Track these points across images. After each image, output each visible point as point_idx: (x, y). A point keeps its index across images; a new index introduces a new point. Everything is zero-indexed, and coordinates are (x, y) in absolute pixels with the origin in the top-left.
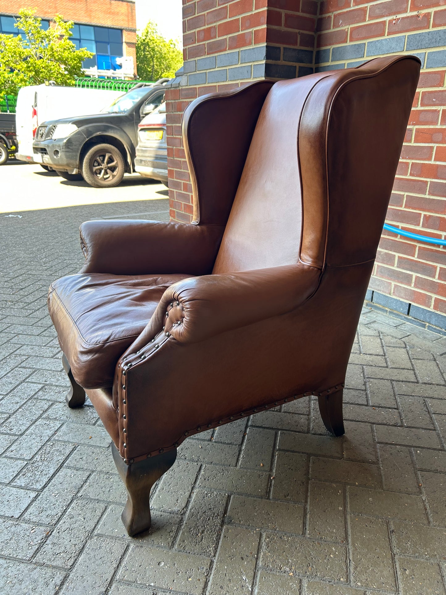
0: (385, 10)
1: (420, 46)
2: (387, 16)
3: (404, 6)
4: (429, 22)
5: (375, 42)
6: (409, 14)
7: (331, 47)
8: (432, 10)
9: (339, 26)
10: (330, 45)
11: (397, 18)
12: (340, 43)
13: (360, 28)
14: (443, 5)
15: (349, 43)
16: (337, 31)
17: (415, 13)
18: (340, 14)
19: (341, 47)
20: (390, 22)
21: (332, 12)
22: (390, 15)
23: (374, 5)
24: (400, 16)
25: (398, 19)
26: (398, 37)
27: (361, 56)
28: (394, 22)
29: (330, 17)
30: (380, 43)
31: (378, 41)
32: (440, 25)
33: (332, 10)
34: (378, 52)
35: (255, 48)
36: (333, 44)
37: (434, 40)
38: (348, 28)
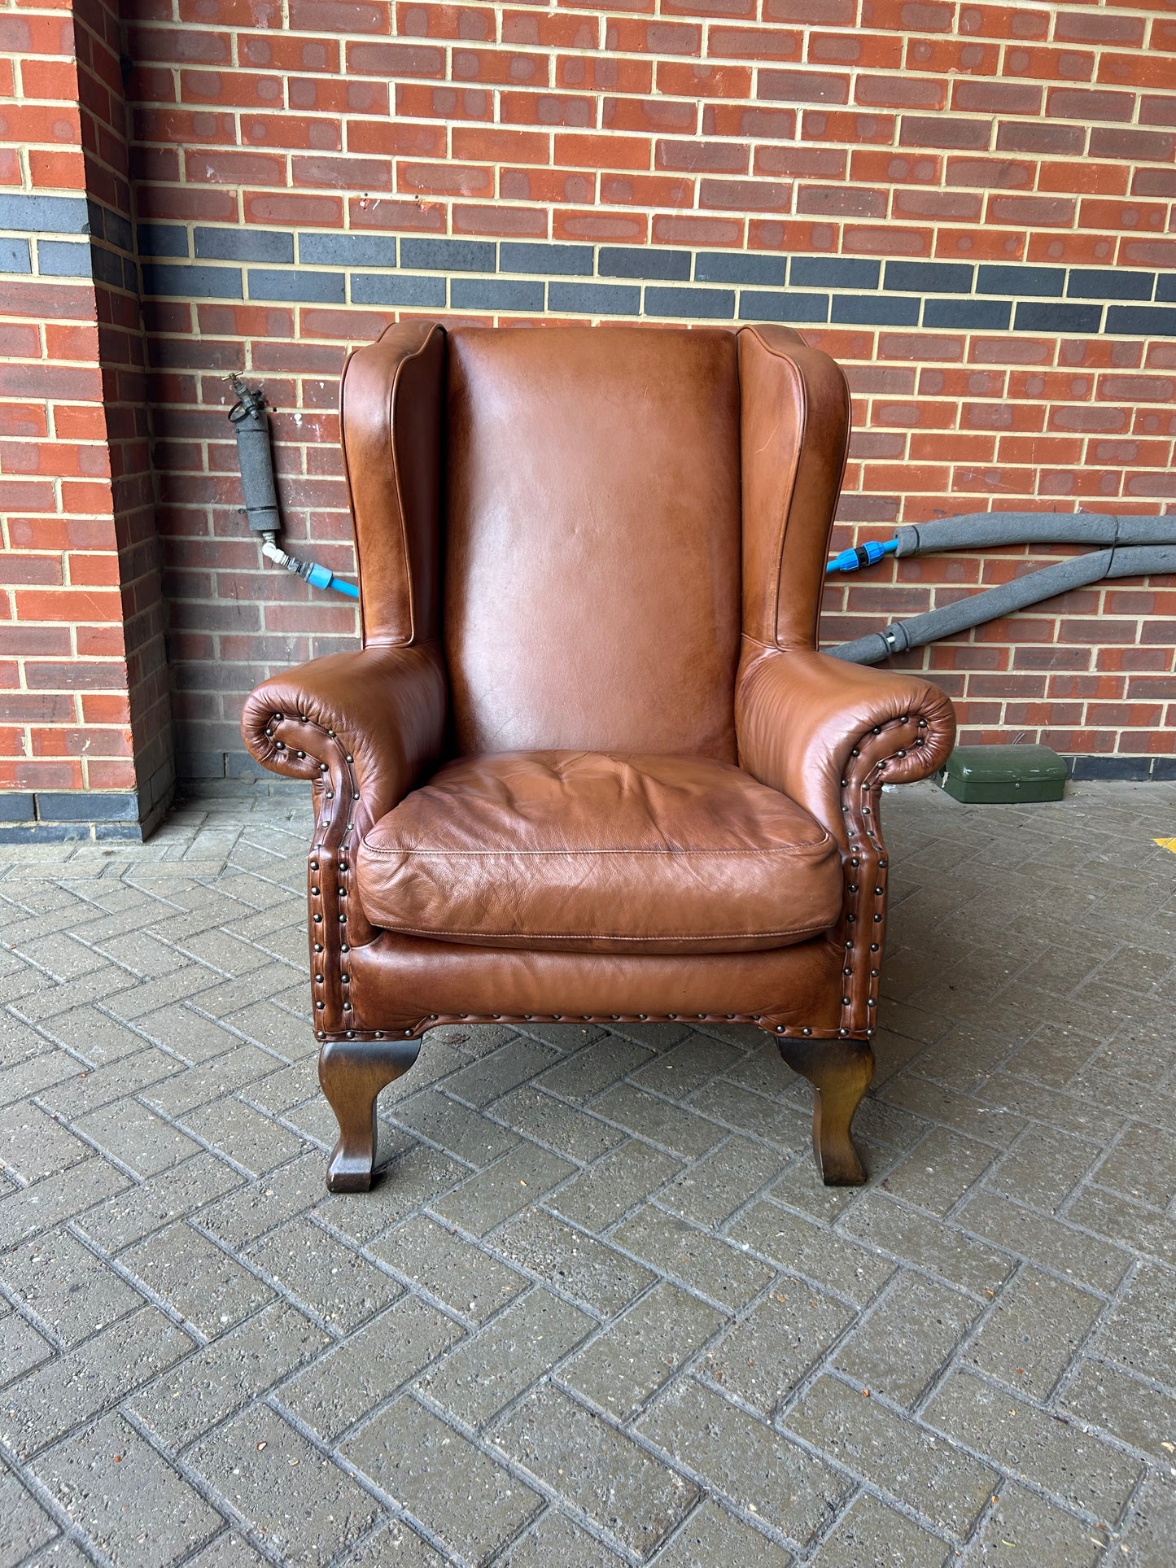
0: (335, 174)
1: (432, 264)
2: (342, 188)
3: (384, 177)
4: (444, 222)
5: (321, 236)
6: (395, 196)
7: (192, 225)
8: (449, 201)
9: (206, 181)
10: (185, 218)
11: (369, 197)
12: (217, 219)
13: (274, 200)
14: (469, 196)
15: (242, 225)
16: (204, 191)
17: (410, 198)
18: (205, 153)
19: (223, 229)
20: (353, 203)
21: (180, 143)
22: (349, 187)
23: (303, 157)
24: (372, 195)
25: (373, 201)
26: (380, 237)
27: (286, 260)
28: (362, 204)
29: (172, 154)
30: (334, 241)
31: (327, 235)
32: (469, 233)
33: (178, 137)
34: (333, 258)
35: (39, 197)
36: (195, 218)
37: (460, 258)
38: (239, 191)
